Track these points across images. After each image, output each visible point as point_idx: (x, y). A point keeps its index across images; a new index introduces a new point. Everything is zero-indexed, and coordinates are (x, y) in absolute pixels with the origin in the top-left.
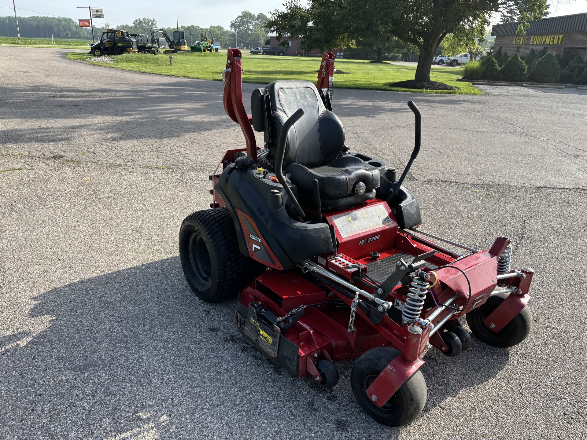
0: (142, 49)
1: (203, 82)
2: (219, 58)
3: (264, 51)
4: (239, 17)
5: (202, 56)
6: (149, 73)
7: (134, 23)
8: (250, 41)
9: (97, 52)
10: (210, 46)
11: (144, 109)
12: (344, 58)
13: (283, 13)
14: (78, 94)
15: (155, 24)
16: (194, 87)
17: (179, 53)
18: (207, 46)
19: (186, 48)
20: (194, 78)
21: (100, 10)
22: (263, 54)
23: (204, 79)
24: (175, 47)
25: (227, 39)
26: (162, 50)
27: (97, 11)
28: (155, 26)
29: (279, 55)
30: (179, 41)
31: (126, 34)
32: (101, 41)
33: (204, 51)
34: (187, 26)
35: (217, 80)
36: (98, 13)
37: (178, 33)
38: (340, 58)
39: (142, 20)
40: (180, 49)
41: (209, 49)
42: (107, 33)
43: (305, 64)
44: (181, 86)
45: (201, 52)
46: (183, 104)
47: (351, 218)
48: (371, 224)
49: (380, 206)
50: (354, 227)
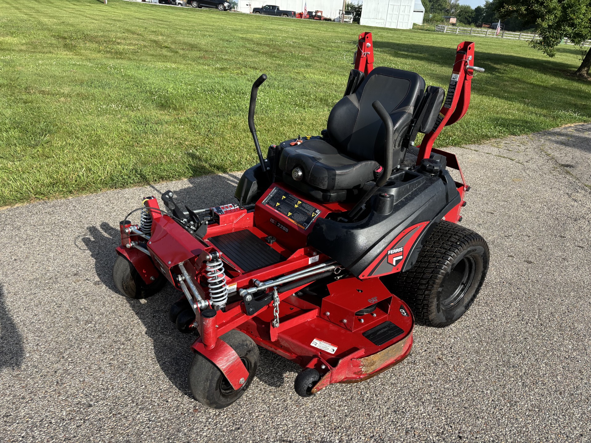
47: (285, 197)
48: (290, 214)
49: (318, 211)
50: (278, 204)
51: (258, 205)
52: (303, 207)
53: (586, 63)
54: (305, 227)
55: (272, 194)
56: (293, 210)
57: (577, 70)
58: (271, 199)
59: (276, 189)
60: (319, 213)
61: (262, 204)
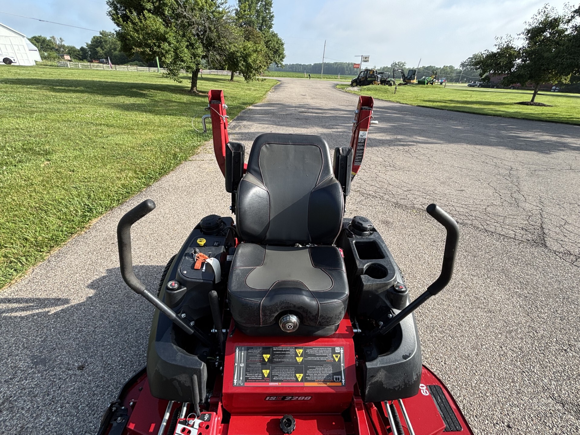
0: (384, 82)
1: (409, 107)
2: (436, 89)
3: (480, 85)
4: (469, 58)
5: (424, 87)
7: (392, 65)
8: (473, 76)
9: (355, 84)
10: (432, 80)
11: (345, 125)
12: (559, 91)
13: (492, 53)
14: (320, 111)
16: (397, 110)
17: (408, 85)
18: (430, 81)
19: (415, 81)
20: (403, 104)
21: (367, 57)
22: (479, 87)
23: (410, 104)
24: (407, 81)
25: (454, 75)
26: (397, 83)
27: (366, 58)
29: (493, 87)
30: (411, 77)
31: (375, 72)
32: (359, 76)
33: (427, 84)
34: (426, 66)
35: (419, 106)
36: (366, 59)
37: (411, 71)
38: (554, 92)
39: (397, 63)
40: (410, 83)
41: (432, 82)
42: (364, 72)
43: (510, 96)
44: (388, 109)
45: (425, 84)
47: (268, 356)
48: (300, 376)
49: (337, 349)
50: (266, 372)
51: (230, 391)
52: (311, 355)
53: (194, 84)
54: (341, 381)
55: (241, 363)
56: (299, 368)
57: (190, 89)
58: (246, 371)
59: (241, 350)
60: (342, 351)
61: (236, 387)
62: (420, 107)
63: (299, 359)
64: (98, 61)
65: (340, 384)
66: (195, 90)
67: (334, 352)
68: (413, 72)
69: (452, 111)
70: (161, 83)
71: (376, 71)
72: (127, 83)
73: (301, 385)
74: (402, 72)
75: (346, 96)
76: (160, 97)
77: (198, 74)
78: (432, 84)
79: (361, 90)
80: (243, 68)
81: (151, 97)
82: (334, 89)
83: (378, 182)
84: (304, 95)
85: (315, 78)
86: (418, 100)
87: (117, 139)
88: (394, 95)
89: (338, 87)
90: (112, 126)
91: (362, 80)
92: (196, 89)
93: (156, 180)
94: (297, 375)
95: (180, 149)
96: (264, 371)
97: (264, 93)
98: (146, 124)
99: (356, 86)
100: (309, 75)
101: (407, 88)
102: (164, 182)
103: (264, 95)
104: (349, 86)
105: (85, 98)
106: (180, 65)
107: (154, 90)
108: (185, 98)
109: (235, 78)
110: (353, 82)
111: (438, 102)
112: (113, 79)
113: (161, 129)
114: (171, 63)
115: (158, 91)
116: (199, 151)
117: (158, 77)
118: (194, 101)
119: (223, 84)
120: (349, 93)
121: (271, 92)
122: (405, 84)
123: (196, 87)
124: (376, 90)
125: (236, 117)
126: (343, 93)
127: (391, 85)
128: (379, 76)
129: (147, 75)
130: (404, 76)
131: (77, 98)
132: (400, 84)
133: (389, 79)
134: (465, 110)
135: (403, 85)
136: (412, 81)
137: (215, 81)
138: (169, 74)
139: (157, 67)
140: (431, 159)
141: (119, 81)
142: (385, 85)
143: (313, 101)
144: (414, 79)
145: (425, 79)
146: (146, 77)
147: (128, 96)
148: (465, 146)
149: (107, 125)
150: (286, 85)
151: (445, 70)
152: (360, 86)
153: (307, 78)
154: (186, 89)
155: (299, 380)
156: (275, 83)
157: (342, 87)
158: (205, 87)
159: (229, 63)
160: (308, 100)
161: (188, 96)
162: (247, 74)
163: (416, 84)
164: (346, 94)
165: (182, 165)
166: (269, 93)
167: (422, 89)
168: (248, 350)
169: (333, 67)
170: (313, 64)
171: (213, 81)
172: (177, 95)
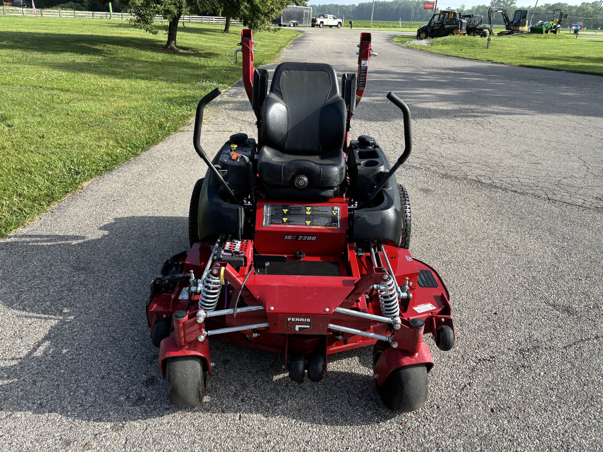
0: (472, 30)
1: (504, 68)
2: (561, 40)
5: (541, 38)
6: (453, 57)
9: (423, 35)
10: (555, 27)
15: (514, 3)
17: (515, 35)
18: (552, 27)
19: (526, 28)
20: (498, 63)
23: (509, 64)
24: (512, 28)
26: (496, 31)
28: (514, 5)
30: (519, 21)
32: (431, 22)
33: (547, 32)
35: (523, 66)
37: (521, 12)
40: (518, 31)
41: (554, 30)
42: (440, 14)
45: (542, 33)
46: (439, 90)
47: (287, 210)
49: (336, 208)
50: (285, 219)
51: (261, 229)
52: (316, 211)
53: (172, 36)
54: (337, 226)
55: (267, 213)
56: (308, 218)
57: (166, 43)
58: (271, 218)
59: (267, 207)
60: (339, 209)
61: (264, 227)
62: (523, 68)
63: (308, 213)
64: (10, 4)
65: (336, 228)
66: (174, 45)
67: (333, 209)
68: (522, 14)
69: (575, 72)
70: (120, 35)
71: (460, 14)
72: (69, 35)
73: (309, 227)
74: (504, 14)
75: (406, 53)
76: (124, 55)
77: (178, 22)
78: (555, 32)
79: (432, 44)
80: (247, 13)
81: (110, 54)
82: (389, 44)
83: (428, 154)
84: (340, 53)
85: (360, 27)
86: (523, 57)
87: (83, 105)
88: (485, 50)
89: (395, 40)
90: (68, 91)
91: (436, 28)
92: (175, 43)
93: (144, 149)
94: (307, 222)
95: (167, 118)
96: (283, 219)
97: (277, 49)
98: (113, 89)
99: (425, 38)
100: (350, 23)
101: (513, 39)
102: (154, 151)
103: (277, 52)
104: (413, 38)
105: (20, 55)
106: (154, 8)
107: (112, 44)
108: (160, 57)
109: (231, 29)
110: (419, 32)
111: (556, 59)
112: (47, 29)
113: (134, 96)
114: (143, 6)
115: (119, 47)
116: (190, 122)
117: (113, 27)
118: (173, 61)
119: (213, 37)
120: (412, 48)
121: (287, 48)
122: (509, 34)
123: (175, 40)
124: (456, 43)
125: (237, 82)
126: (402, 49)
127: (484, 35)
128: (464, 21)
129: (95, 23)
130: (506, 20)
131: (8, 56)
132: (500, 34)
133: (481, 26)
134: (595, 71)
135: (506, 34)
136: (521, 28)
137: (201, 33)
138: (139, 21)
139: (109, 11)
140: (511, 131)
141: (56, 32)
142: (474, 35)
143: (353, 61)
144: (524, 25)
145: (542, 25)
146: (94, 27)
147: (77, 52)
148: (569, 117)
149: (62, 90)
150: (313, 38)
151: (584, 10)
152: (433, 37)
153: (347, 26)
154: (159, 43)
155: (308, 224)
156: (295, 35)
157: (403, 39)
158: (187, 42)
159: (225, 4)
160: (346, 60)
161: (164, 54)
162: (252, 21)
163: (528, 33)
164: (407, 50)
165: (171, 136)
166: (285, 49)
167: (537, 40)
168: (272, 206)
169: (392, 9)
170: (357, 5)
171: (197, 33)
172: (147, 53)
